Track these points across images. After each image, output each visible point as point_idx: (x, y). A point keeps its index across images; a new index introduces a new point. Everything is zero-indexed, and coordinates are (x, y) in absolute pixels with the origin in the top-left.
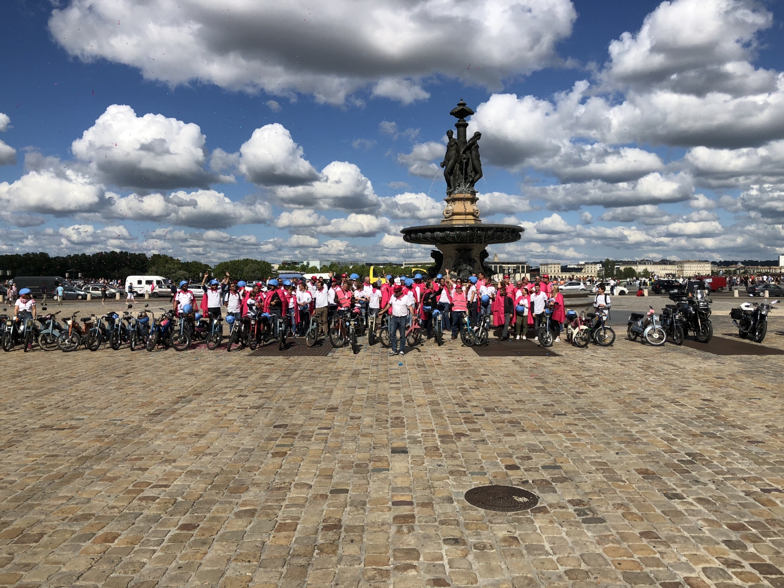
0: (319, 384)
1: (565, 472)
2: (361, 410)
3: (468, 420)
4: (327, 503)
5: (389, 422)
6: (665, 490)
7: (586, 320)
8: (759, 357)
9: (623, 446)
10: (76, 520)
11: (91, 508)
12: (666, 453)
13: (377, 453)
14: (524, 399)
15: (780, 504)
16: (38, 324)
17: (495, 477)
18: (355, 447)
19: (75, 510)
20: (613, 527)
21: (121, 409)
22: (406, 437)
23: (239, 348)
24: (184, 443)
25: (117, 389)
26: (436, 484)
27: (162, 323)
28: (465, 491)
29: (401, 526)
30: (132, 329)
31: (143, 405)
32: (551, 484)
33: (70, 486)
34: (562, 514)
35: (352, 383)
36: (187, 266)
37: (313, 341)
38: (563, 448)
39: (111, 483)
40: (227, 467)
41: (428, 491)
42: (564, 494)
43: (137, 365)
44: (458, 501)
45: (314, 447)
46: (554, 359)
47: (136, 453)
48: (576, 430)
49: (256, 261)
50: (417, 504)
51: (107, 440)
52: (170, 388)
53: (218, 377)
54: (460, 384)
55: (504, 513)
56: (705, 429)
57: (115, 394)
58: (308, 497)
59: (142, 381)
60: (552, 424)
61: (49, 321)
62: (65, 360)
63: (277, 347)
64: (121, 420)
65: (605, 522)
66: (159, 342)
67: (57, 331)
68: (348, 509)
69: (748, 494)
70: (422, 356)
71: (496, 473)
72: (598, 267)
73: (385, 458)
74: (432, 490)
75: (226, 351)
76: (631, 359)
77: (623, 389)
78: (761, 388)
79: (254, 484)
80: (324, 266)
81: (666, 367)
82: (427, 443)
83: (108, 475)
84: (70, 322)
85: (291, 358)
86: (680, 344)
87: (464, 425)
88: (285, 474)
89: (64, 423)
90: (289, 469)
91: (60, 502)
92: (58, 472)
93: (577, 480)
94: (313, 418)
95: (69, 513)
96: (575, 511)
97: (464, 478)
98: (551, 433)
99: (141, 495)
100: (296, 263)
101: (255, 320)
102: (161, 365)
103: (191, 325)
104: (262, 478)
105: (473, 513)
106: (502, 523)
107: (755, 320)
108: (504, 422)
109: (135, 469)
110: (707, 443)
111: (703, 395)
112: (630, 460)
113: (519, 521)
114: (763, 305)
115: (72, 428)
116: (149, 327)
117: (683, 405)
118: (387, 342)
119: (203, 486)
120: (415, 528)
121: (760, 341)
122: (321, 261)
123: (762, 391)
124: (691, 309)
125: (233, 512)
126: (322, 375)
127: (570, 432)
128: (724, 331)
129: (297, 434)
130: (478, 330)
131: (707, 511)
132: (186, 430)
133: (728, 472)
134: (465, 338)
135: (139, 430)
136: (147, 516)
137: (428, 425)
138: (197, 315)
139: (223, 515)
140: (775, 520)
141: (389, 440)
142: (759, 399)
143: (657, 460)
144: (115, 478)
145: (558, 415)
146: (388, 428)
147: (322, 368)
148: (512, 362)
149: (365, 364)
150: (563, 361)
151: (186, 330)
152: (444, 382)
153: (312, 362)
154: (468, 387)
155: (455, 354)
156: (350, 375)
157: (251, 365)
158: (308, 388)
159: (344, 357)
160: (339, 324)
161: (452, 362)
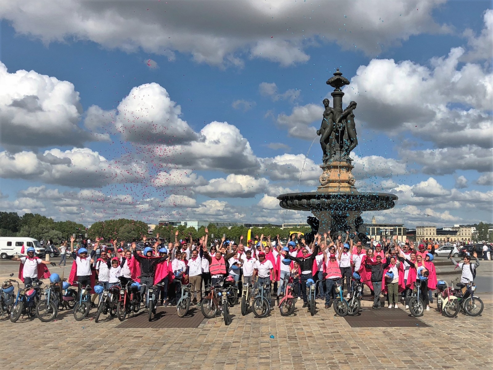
0: (187, 360)
7: (455, 289)
23: (107, 318)
27: (28, 293)
35: (220, 358)
36: (61, 226)
37: (185, 311)
49: (132, 222)
53: (83, 351)
54: (330, 359)
63: (146, 318)
66: (24, 312)
70: (294, 327)
72: (472, 230)
75: (93, 322)
80: (203, 227)
85: (161, 330)
100: (173, 224)
101: (125, 291)
103: (58, 294)
118: (259, 312)
122: (200, 221)
126: (190, 350)
130: (351, 299)
134: (338, 307)
138: (64, 284)
147: (191, 341)
148: (383, 333)
149: (236, 336)
150: (432, 332)
151: (53, 299)
152: (313, 356)
153: (182, 335)
154: (337, 362)
155: (327, 325)
156: (220, 349)
157: (119, 338)
158: (175, 363)
159: (215, 329)
160: (211, 294)
161: (324, 333)
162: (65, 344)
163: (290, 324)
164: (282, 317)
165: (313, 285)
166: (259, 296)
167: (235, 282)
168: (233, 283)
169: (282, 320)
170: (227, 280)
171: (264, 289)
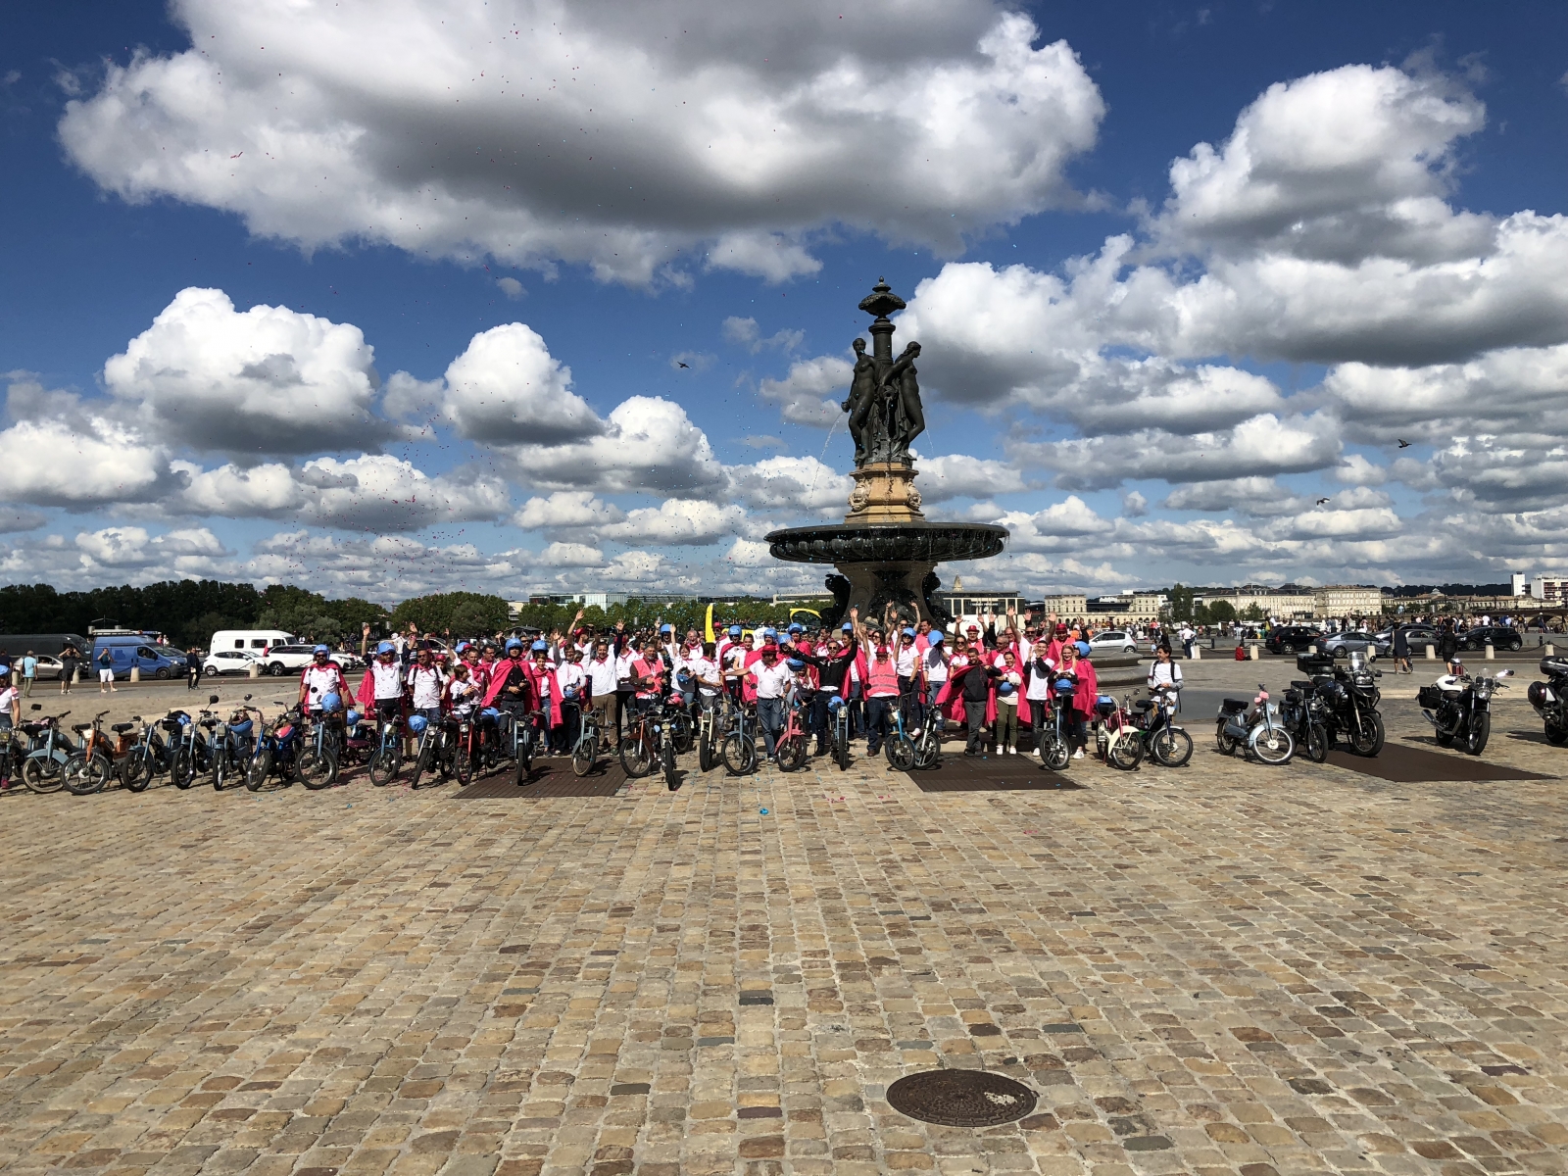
0: (595, 858)
1: (1091, 1038)
2: (681, 911)
3: (897, 931)
4: (605, 1115)
5: (738, 936)
6: (1292, 1074)
7: (1133, 714)
8: (1476, 786)
9: (1207, 979)
10: (81, 1163)
11: (112, 1137)
12: (1294, 993)
13: (711, 1004)
14: (1010, 882)
15: (1520, 1099)
16: (23, 737)
17: (949, 1051)
18: (665, 992)
19: (80, 1142)
20: (1187, 1156)
21: (187, 918)
22: (770, 968)
23: (435, 781)
24: (315, 990)
25: (183, 873)
26: (829, 1068)
27: (280, 733)
28: (888, 1083)
29: (756, 1163)
30: (217, 746)
31: (236, 907)
32: (1063, 1064)
33: (72, 1088)
34: (1085, 1129)
35: (662, 853)
36: (336, 608)
37: (588, 765)
38: (1087, 986)
39: (156, 1082)
40: (402, 1041)
41: (812, 1084)
42: (1088, 1085)
43: (226, 820)
44: (873, 1105)
45: (581, 994)
46: (1071, 795)
47: (213, 1013)
48: (1113, 947)
49: (477, 598)
50: (790, 1112)
51: (153, 986)
52: (292, 870)
53: (390, 844)
54: (883, 853)
55: (966, 1130)
56: (1371, 941)
57: (179, 884)
58: (566, 1102)
59: (235, 856)
60: (1065, 933)
61: (45, 732)
62: (76, 812)
63: (513, 778)
64: (186, 942)
65: (1172, 1146)
66: (272, 771)
67: (62, 751)
68: (647, 1127)
69: (1457, 1078)
70: (807, 793)
71: (952, 1042)
72: (1161, 600)
73: (726, 1016)
74: (821, 1081)
75: (408, 787)
76: (1223, 793)
77: (1207, 857)
78: (1481, 851)
79: (456, 1077)
80: (616, 604)
81: (1294, 809)
82: (812, 981)
83: (152, 1062)
84: (88, 734)
85: (542, 802)
86: (1321, 761)
87: (889, 940)
88: (520, 1053)
89: (66, 951)
90: (527, 1043)
91: (49, 1124)
92: (49, 1058)
93: (1115, 1054)
94: (581, 931)
95: (68, 1148)
96: (1110, 1122)
97: (886, 1056)
98: (1063, 953)
99: (217, 1108)
100: (557, 599)
101: (469, 724)
102: (277, 821)
103: (339, 735)
104: (473, 1062)
105: (905, 1131)
106: (961, 1152)
107: (1467, 711)
108: (969, 932)
109: (208, 1049)
110: (1374, 971)
111: (1366, 867)
112: (1222, 1009)
113: (995, 1146)
114: (1480, 680)
115: (82, 960)
116: (252, 740)
117: (1326, 889)
118: (736, 764)
119: (349, 1082)
120: (784, 1166)
121: (1477, 752)
122: (610, 592)
123: (1482, 858)
124: (1341, 689)
125: (410, 1139)
126: (602, 838)
127: (1102, 951)
128: (1408, 732)
129: (546, 965)
130: (921, 736)
131: (1375, 1118)
132: (317, 960)
133: (1416, 1034)
134: (894, 753)
135: (222, 962)
136: (229, 1153)
137: (814, 941)
138: (350, 714)
139: (388, 1147)
140: (1510, 1133)
141: (736, 975)
142: (1478, 874)
143: (1277, 1009)
144: (167, 1071)
145: (1078, 914)
146: (734, 949)
147: (603, 822)
148: (988, 803)
149: (693, 811)
150: (1090, 799)
151: (328, 745)
152: (850, 849)
153: (584, 810)
154: (898, 859)
155: (874, 788)
156: (661, 836)
157: (459, 817)
158: (573, 865)
159: (649, 797)
160: (639, 729)
161: (868, 804)
162: (355, 830)
163: (798, 787)
164: (782, 774)
165: (843, 708)
166: (736, 731)
167: (685, 705)
168: (683, 708)
169: (781, 779)
170: (670, 702)
171: (745, 718)
